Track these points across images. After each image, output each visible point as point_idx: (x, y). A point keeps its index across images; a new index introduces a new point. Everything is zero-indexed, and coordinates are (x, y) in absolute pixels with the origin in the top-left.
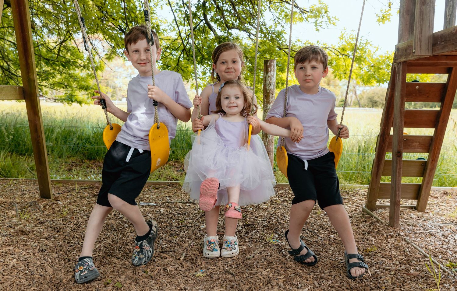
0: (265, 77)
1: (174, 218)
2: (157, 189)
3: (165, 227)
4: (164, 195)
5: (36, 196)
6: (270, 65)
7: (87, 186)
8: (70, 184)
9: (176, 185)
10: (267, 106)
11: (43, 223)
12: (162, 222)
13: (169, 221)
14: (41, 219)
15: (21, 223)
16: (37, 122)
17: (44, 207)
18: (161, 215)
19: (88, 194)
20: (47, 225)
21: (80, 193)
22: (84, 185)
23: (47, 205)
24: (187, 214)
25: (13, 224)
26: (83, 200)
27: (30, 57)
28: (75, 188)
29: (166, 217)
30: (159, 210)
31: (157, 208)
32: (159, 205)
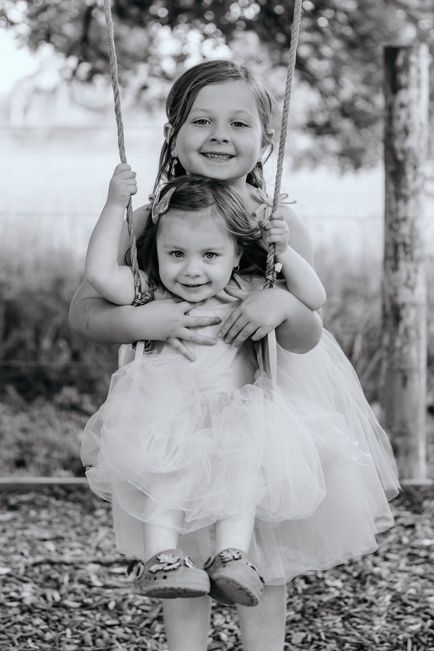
0: (390, 108)
1: (66, 621)
2: (13, 508)
4: (37, 534)
6: (407, 65)
9: (78, 494)
10: (397, 210)
18: (22, 613)
24: (112, 605)
29: (41, 618)
30: (17, 591)
31: (10, 587)
32: (17, 573)
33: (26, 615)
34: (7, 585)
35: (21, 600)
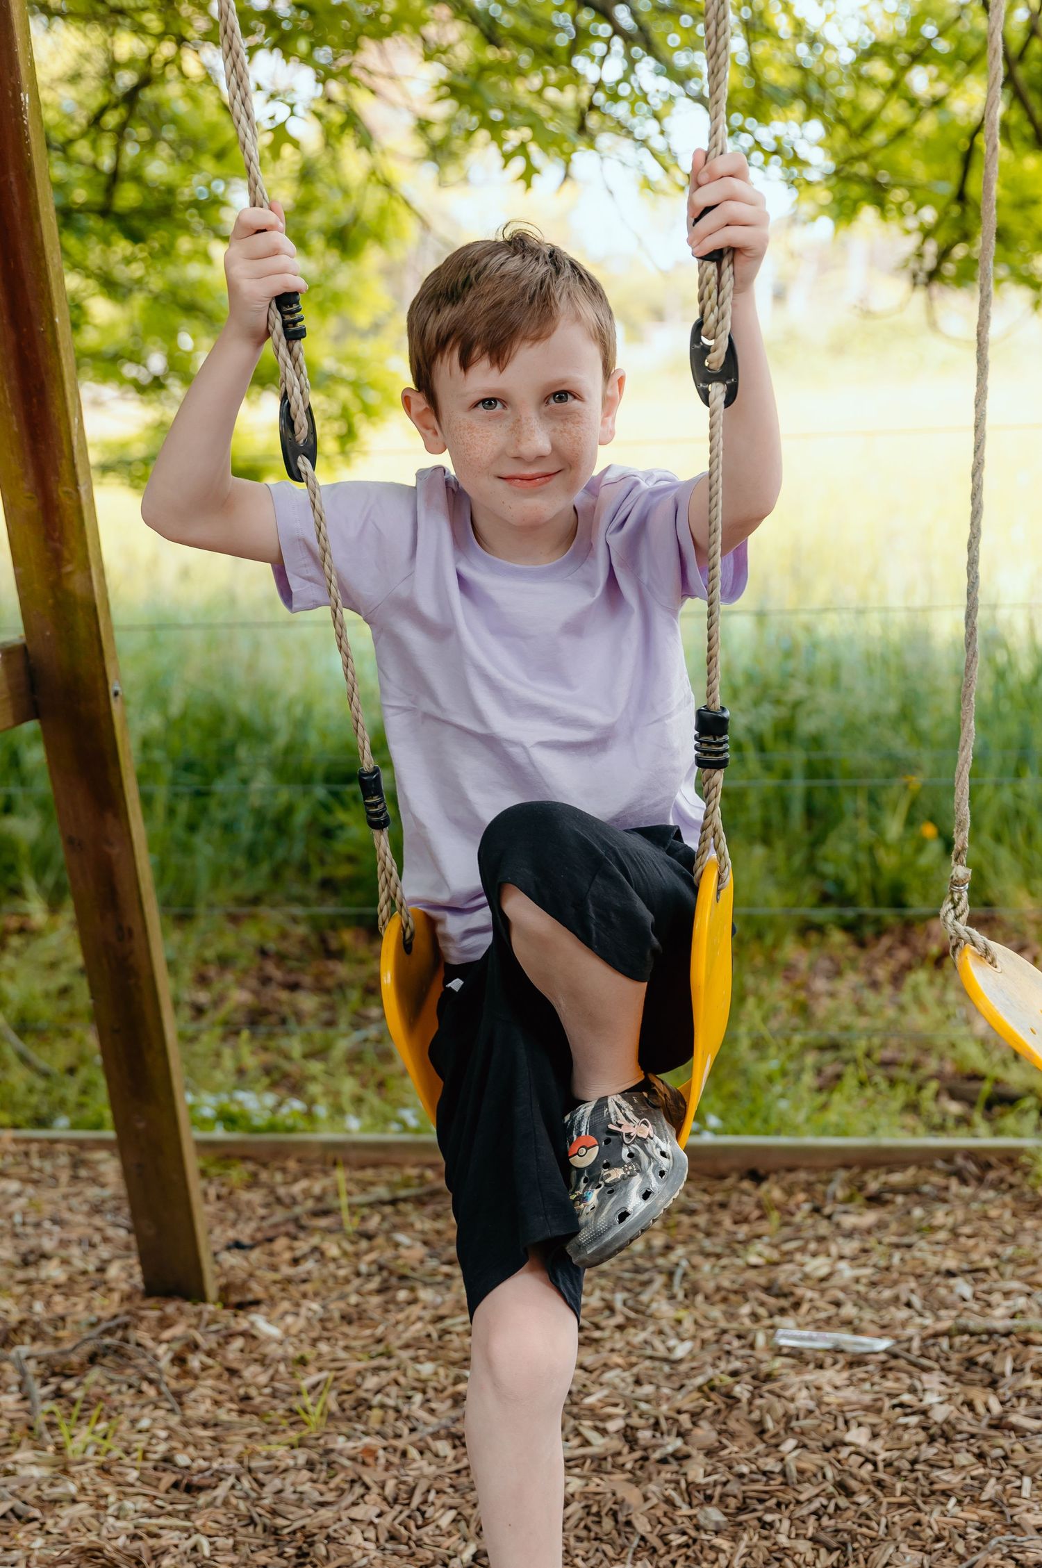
1: (1021, 1459)
2: (875, 1200)
3: (973, 1534)
4: (933, 1261)
5: (113, 1271)
7: (406, 1184)
8: (292, 1165)
9: (1004, 1171)
11: (201, 1489)
12: (946, 1494)
13: (992, 1489)
14: (182, 1459)
15: (73, 1488)
16: (115, 851)
17: (179, 1360)
18: (932, 1440)
19: (420, 1251)
20: (226, 1503)
21: (369, 1237)
22: (385, 1173)
23: (194, 1347)
25: (30, 1494)
26: (400, 1307)
27: (64, 464)
28: (331, 1202)
29: (968, 1451)
30: (912, 1390)
31: (897, 1380)
32: (908, 1350)
33: (939, 1445)
34: (891, 1375)
35: (924, 1412)
